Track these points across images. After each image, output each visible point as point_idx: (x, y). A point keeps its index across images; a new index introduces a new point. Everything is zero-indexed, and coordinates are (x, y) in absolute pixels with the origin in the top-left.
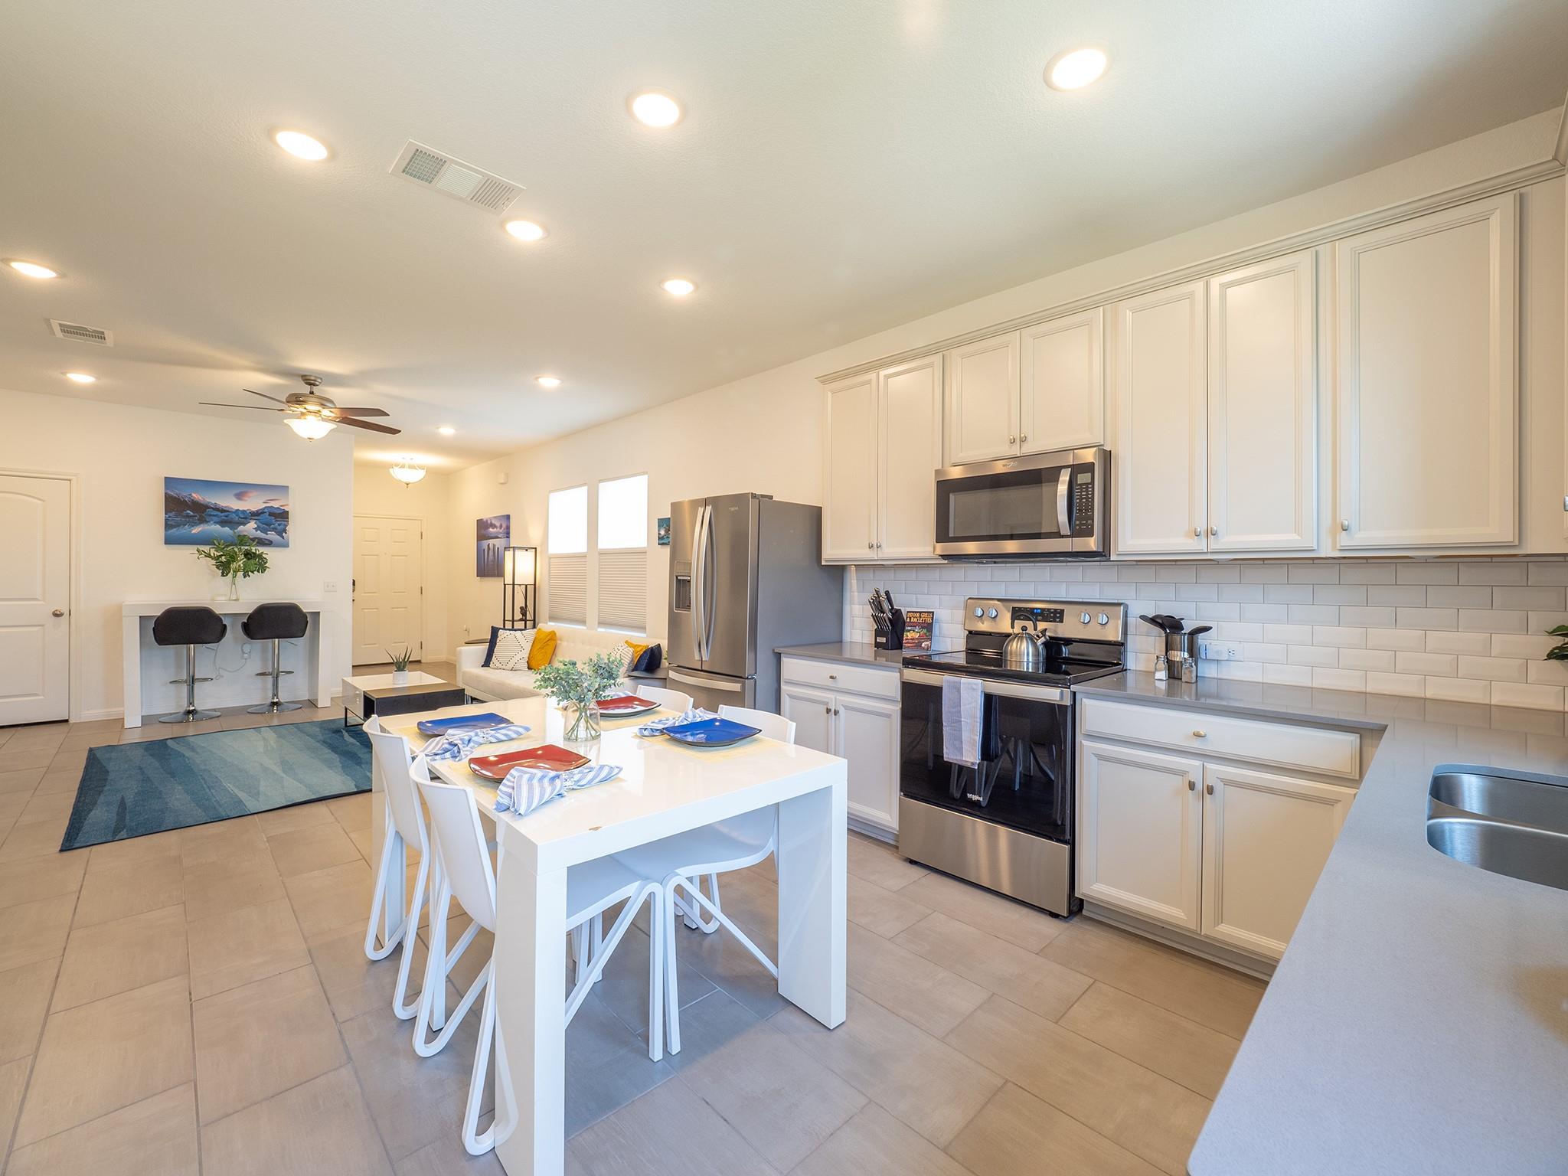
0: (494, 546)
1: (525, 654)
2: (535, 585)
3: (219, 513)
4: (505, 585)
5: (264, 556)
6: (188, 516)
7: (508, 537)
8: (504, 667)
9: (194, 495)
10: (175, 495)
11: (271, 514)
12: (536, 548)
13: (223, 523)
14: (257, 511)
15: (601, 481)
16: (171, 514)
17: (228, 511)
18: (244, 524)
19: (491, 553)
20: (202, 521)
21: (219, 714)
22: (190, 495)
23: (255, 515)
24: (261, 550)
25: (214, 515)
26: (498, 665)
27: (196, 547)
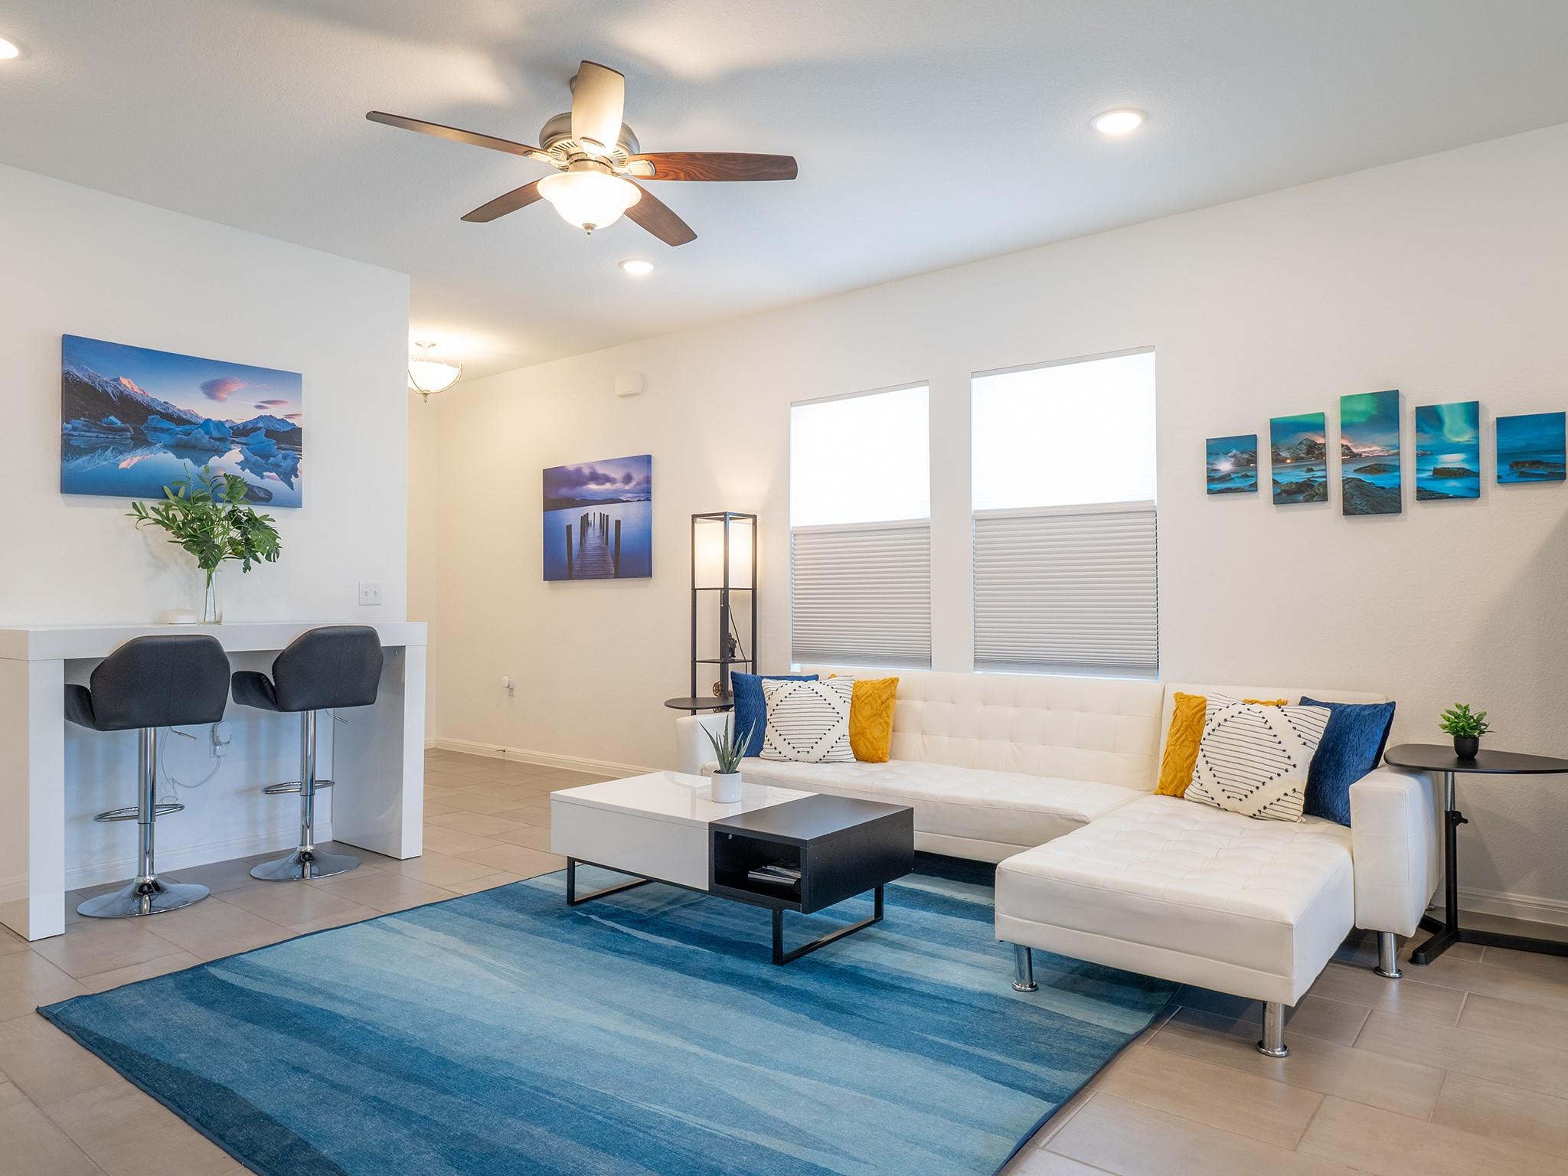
0: (605, 519)
1: (843, 728)
2: (754, 590)
3: (173, 426)
4: (694, 590)
5: (267, 523)
6: (112, 429)
7: (649, 499)
8: (801, 756)
9: (124, 381)
10: (85, 379)
11: (270, 434)
12: (754, 517)
13: (181, 448)
14: (245, 425)
15: (977, 374)
16: (79, 423)
17: (191, 423)
18: (220, 453)
19: (593, 534)
20: (141, 441)
21: (201, 889)
22: (117, 380)
23: (242, 432)
24: (259, 511)
25: (162, 430)
26: (788, 751)
27: (129, 501)
